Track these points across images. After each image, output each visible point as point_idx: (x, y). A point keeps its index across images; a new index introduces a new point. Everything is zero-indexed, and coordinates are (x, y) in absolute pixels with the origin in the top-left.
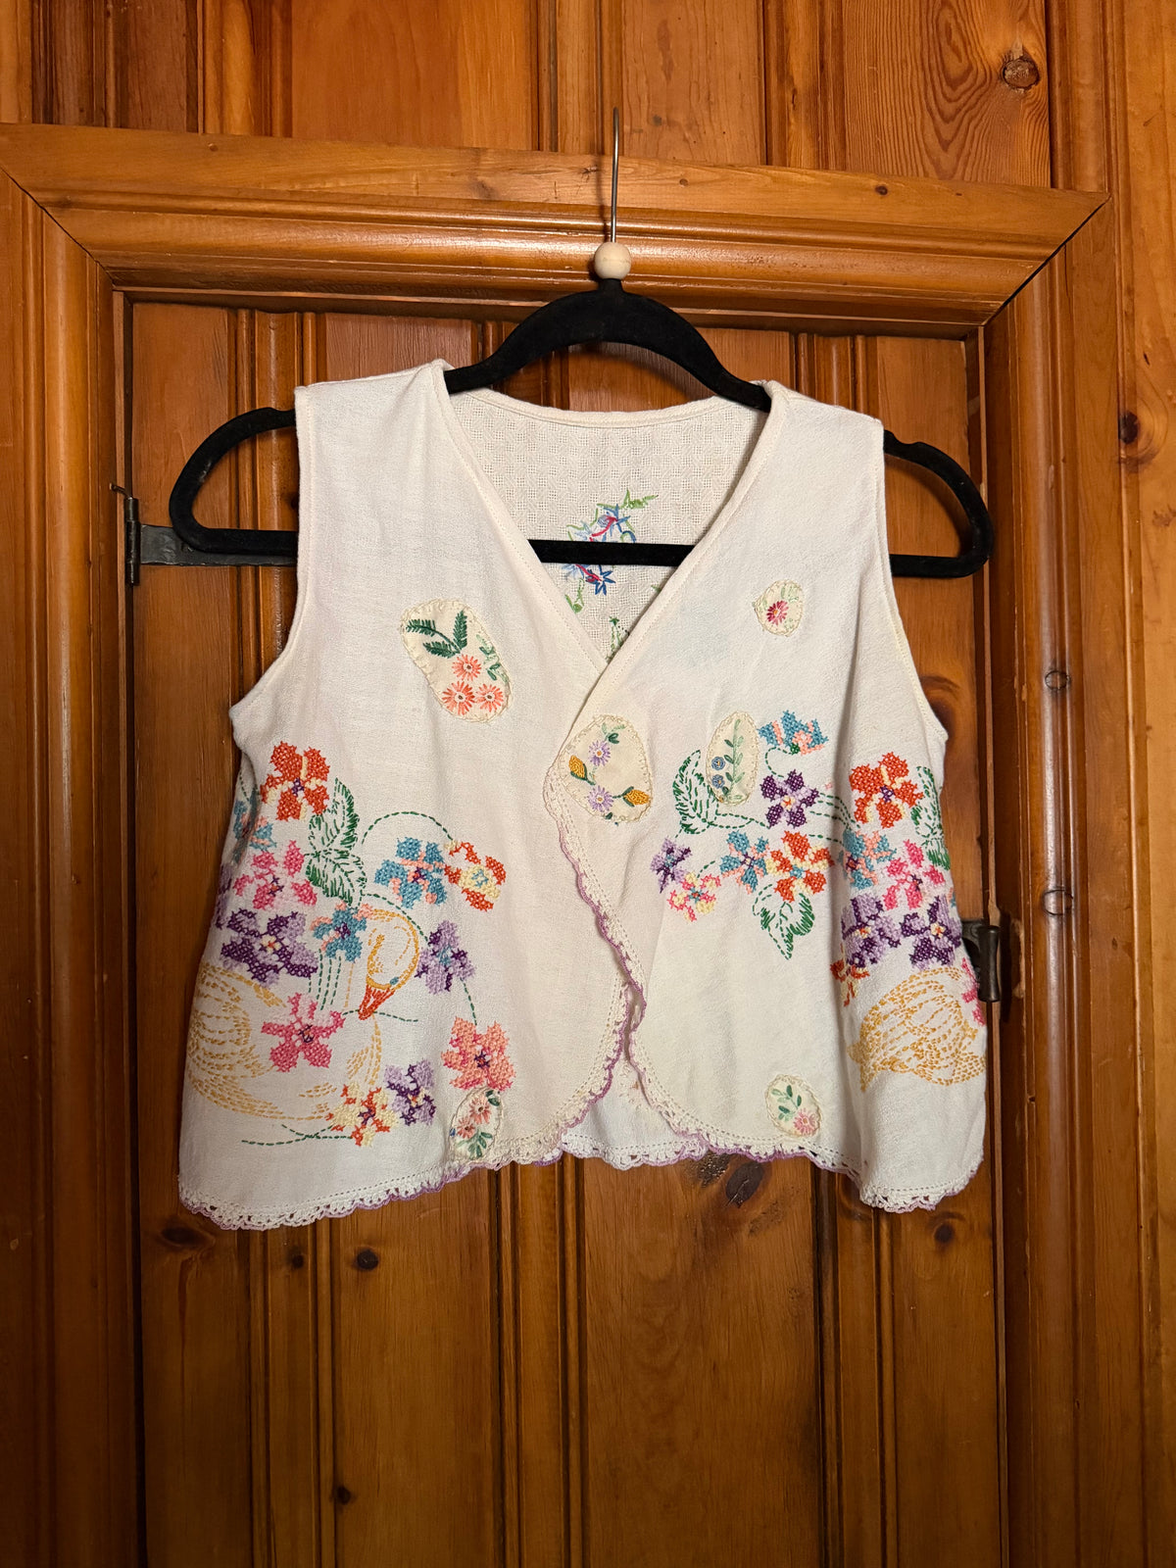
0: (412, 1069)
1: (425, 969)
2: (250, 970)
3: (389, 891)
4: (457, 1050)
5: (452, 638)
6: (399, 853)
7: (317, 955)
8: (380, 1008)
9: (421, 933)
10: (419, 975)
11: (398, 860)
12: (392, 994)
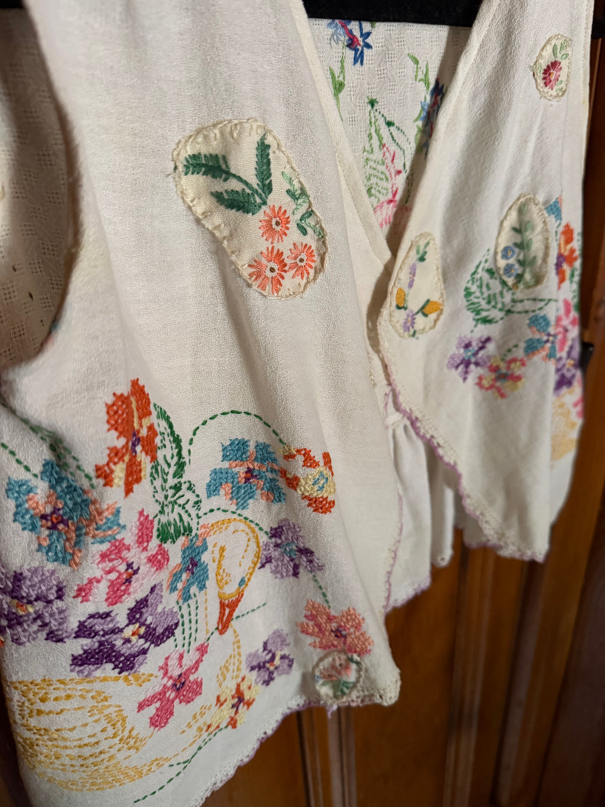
0: (265, 644)
1: (269, 560)
2: (116, 667)
3: (221, 500)
4: (311, 623)
5: (254, 181)
6: (225, 457)
7: (176, 609)
8: (235, 615)
9: (261, 529)
10: (263, 566)
11: (226, 465)
12: (242, 595)
